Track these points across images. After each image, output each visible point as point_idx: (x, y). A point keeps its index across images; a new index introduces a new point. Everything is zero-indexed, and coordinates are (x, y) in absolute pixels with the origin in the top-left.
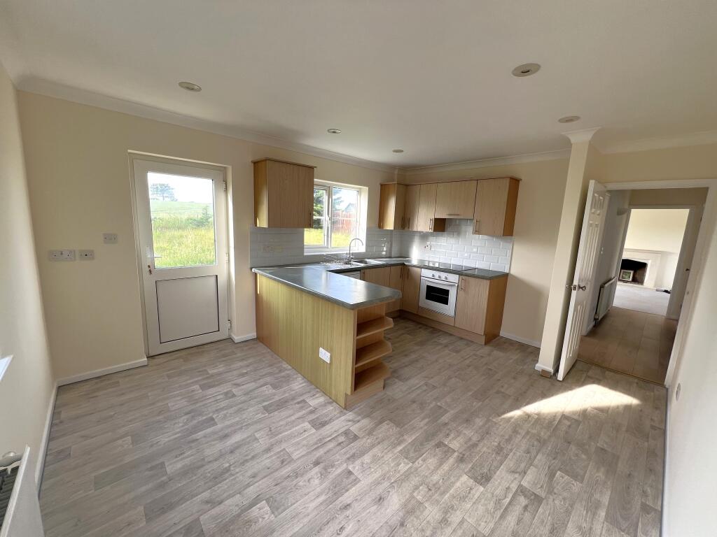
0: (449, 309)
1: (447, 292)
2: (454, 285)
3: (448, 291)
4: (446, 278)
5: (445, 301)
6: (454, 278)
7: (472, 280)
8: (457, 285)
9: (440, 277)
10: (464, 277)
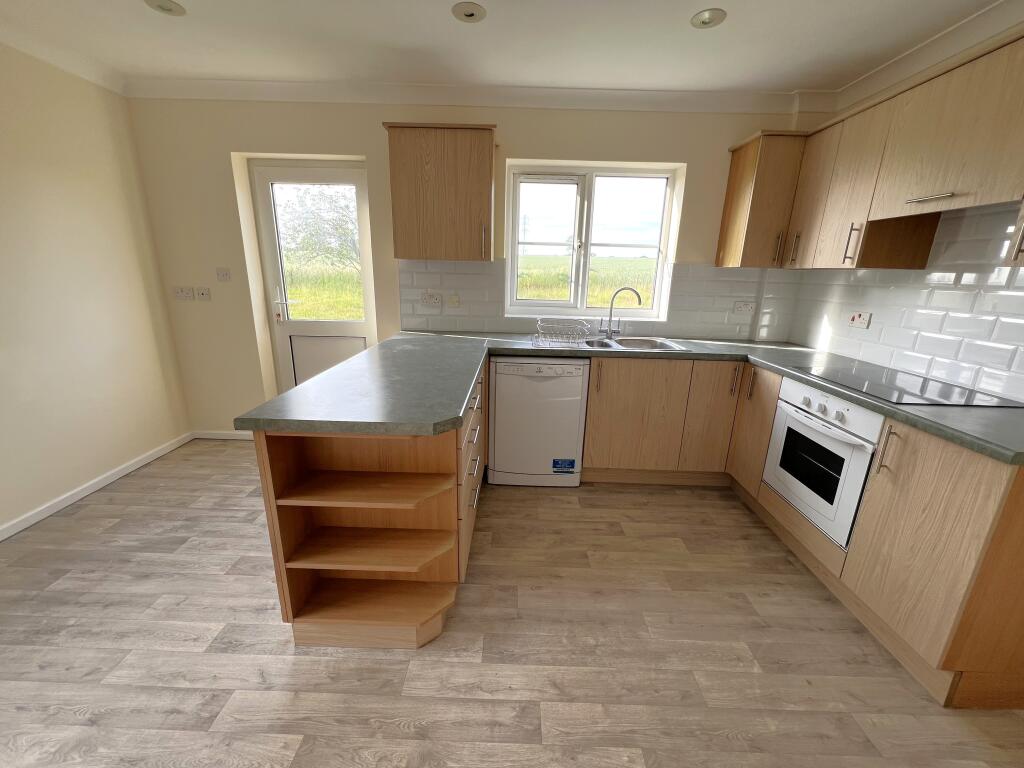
0: (832, 518)
1: (837, 463)
2: (861, 448)
3: (841, 461)
4: (841, 417)
5: (827, 491)
6: (866, 425)
7: (929, 446)
8: (870, 448)
9: (824, 410)
10: (900, 428)
